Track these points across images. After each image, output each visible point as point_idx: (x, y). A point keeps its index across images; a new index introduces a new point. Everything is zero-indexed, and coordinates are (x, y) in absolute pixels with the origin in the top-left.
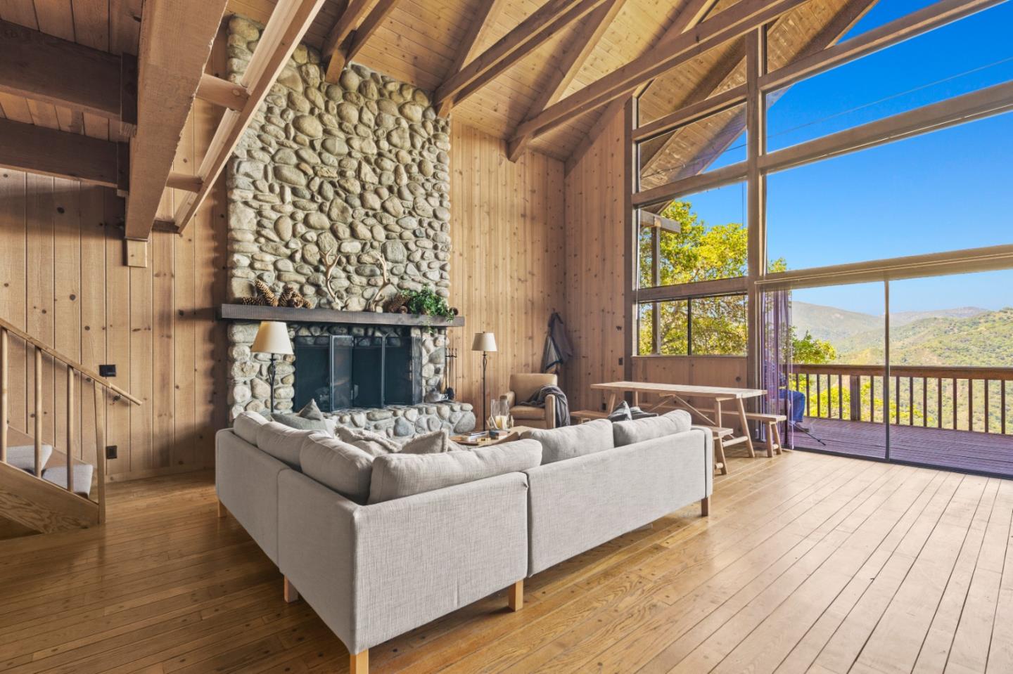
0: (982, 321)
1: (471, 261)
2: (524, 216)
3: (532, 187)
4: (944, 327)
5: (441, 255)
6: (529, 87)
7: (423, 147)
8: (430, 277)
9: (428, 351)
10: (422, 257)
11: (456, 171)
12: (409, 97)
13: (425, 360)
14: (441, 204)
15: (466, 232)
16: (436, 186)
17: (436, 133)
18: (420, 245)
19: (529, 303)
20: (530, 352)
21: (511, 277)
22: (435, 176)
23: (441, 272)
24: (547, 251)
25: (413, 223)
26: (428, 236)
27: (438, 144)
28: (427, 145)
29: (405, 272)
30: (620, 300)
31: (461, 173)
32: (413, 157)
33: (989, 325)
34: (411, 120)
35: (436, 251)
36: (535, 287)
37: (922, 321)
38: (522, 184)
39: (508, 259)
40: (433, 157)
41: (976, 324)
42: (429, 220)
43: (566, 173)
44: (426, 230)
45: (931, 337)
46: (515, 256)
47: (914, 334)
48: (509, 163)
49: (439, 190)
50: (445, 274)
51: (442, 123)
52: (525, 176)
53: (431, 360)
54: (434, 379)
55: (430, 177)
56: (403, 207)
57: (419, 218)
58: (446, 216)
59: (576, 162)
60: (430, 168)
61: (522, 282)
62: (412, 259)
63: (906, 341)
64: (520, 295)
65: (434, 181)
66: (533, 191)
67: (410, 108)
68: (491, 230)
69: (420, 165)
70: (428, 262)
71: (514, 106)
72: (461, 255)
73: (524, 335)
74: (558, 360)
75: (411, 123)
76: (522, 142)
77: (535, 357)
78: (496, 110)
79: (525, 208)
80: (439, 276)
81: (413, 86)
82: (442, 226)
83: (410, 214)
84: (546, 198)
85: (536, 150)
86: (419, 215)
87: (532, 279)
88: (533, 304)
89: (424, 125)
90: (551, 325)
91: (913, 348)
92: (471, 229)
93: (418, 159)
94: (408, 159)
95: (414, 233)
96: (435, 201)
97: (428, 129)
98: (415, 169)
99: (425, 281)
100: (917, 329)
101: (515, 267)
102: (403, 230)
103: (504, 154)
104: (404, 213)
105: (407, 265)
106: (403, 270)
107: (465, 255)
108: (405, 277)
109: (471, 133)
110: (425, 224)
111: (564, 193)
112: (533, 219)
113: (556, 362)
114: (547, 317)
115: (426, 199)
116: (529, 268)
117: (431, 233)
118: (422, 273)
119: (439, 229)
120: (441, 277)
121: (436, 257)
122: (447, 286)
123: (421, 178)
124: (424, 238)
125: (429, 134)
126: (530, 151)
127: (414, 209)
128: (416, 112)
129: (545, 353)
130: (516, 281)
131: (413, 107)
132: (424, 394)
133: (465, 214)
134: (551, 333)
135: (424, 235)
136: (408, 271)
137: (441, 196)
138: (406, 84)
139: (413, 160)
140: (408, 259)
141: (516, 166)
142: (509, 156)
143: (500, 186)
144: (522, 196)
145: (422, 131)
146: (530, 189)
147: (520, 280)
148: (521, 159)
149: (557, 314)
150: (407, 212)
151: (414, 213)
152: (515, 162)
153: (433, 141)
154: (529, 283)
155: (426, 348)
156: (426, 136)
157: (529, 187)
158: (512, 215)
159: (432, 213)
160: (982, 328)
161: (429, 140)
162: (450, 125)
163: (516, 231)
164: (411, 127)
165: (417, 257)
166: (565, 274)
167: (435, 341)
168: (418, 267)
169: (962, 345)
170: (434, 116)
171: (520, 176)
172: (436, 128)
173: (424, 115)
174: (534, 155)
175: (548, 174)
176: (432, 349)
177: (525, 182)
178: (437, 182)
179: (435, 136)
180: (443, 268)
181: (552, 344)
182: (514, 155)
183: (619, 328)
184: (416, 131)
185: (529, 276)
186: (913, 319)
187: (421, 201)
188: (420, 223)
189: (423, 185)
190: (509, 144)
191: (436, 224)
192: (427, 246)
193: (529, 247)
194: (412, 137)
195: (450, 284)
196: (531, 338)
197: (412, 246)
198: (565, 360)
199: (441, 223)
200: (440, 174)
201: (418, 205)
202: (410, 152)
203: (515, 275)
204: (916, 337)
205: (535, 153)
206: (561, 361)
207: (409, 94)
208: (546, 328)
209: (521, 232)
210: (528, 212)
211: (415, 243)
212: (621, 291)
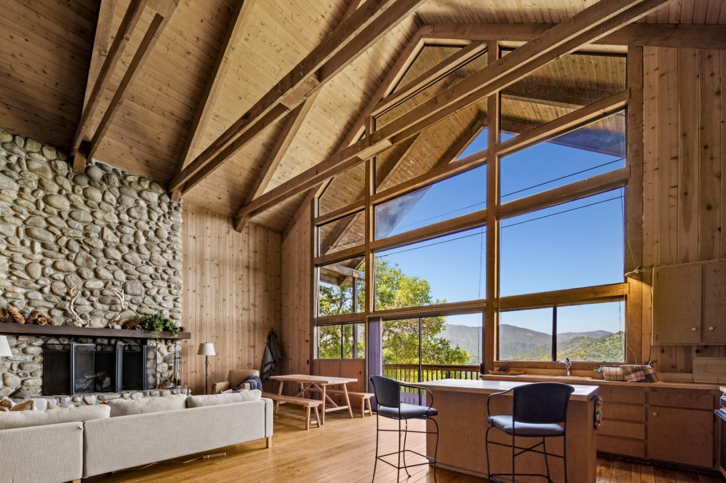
0: (607, 339)
1: (202, 296)
2: (248, 267)
3: (255, 247)
4: (588, 342)
5: (174, 291)
6: (240, 186)
7: (159, 219)
8: (165, 306)
9: (162, 355)
10: (158, 292)
11: (190, 236)
12: (146, 186)
13: (160, 360)
14: (174, 257)
15: (199, 277)
16: (170, 246)
17: (170, 211)
18: (156, 285)
19: (252, 325)
20: (252, 356)
21: (237, 307)
22: (168, 239)
23: (174, 302)
24: (267, 291)
25: (151, 270)
26: (163, 279)
27: (171, 218)
28: (162, 218)
29: (143, 302)
30: (308, 323)
31: (195, 238)
32: (150, 226)
33: (611, 341)
34: (148, 201)
35: (170, 289)
36: (257, 313)
37: (576, 339)
38: (247, 247)
39: (234, 296)
40: (168, 226)
41: (604, 341)
42: (164, 268)
43: (282, 241)
44: (161, 275)
45: (581, 348)
46: (240, 293)
47: (572, 346)
48: (235, 232)
49: (172, 249)
50: (177, 304)
51: (175, 204)
52: (249, 241)
53: (165, 361)
54: (167, 373)
55: (164, 240)
56: (141, 258)
57: (155, 266)
58: (179, 266)
59: (287, 234)
60: (164, 233)
61: (246, 310)
62: (148, 293)
63: (568, 350)
64: (245, 317)
65: (168, 243)
66: (255, 252)
67: (147, 194)
68: (220, 276)
69: (156, 232)
70: (163, 296)
71: (233, 197)
72: (194, 291)
73: (247, 345)
74: (272, 361)
75: (149, 203)
76: (242, 220)
77: (257, 359)
78: (219, 199)
79: (249, 262)
80: (172, 305)
81: (149, 179)
82: (174, 273)
83: (147, 263)
84: (267, 256)
85: (257, 225)
86: (155, 265)
87: (254, 309)
88: (255, 324)
89: (159, 205)
90: (269, 338)
91: (571, 355)
92: (203, 275)
93: (155, 227)
94: (147, 227)
95: (151, 276)
96: (169, 255)
97: (163, 208)
98: (151, 234)
99: (160, 308)
100: (573, 344)
101: (240, 300)
102: (141, 274)
103: (231, 227)
104: (142, 263)
105: (145, 298)
106: (141, 300)
107: (198, 291)
108: (143, 305)
109: (203, 211)
110: (160, 271)
111: (281, 254)
112: (255, 269)
113: (271, 362)
114: (267, 334)
115: (161, 254)
116: (252, 301)
117: (166, 277)
118: (157, 303)
119: (172, 274)
120: (174, 306)
121: (170, 292)
122: (179, 312)
123: (158, 241)
124: (160, 280)
125: (164, 211)
126: (253, 226)
127: (150, 260)
128: (154, 197)
129: (264, 356)
130: (241, 310)
131: (149, 193)
132: (158, 382)
133: (198, 266)
134: (269, 344)
135: (160, 278)
136: (145, 302)
137: (174, 252)
138: (144, 177)
139: (150, 228)
140: (146, 293)
141: (242, 235)
142: (235, 228)
143: (228, 248)
144: (247, 254)
145: (158, 209)
146: (253, 250)
147: (244, 309)
148: (245, 230)
149: (273, 332)
150: (144, 262)
151: (150, 263)
152: (240, 231)
153: (167, 216)
154: (252, 312)
155: (160, 352)
156: (162, 212)
157: (252, 249)
158: (237, 266)
159: (166, 264)
160: (607, 343)
161: (164, 215)
162: (182, 206)
163: (240, 277)
164: (148, 206)
165: (154, 292)
166: (281, 306)
167: (168, 348)
168: (154, 299)
169: (596, 354)
170: (168, 200)
171: (245, 241)
172: (169, 207)
173: (160, 198)
174: (256, 228)
175: (268, 241)
176: (166, 353)
177: (248, 245)
178: (171, 243)
179: (169, 213)
180: (175, 300)
181: (269, 350)
182: (238, 228)
183: (307, 341)
184: (152, 209)
185: (252, 307)
186: (572, 337)
187: (157, 255)
188: (156, 270)
189: (158, 245)
190: (234, 220)
191: (170, 271)
192: (162, 285)
193: (252, 288)
194: (149, 213)
195: (182, 311)
196: (254, 347)
197: (149, 285)
198: (277, 360)
199: (174, 270)
200: (173, 238)
201: (153, 258)
202: (148, 223)
203: (240, 306)
204: (573, 348)
205: (257, 227)
206: (274, 362)
207: (146, 184)
208: (266, 340)
209: (245, 277)
210: (251, 265)
211: (152, 283)
212: (308, 317)
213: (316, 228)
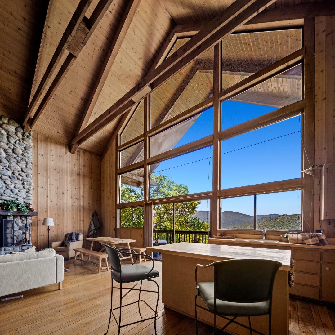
0: (278, 218)
1: (47, 191)
2: (79, 175)
3: (84, 163)
4: (269, 219)
5: (26, 187)
6: (70, 125)
7: (15, 142)
8: (20, 195)
9: (18, 225)
10: (15, 187)
11: (40, 154)
12: (6, 121)
13: (16, 228)
14: (26, 166)
15: (45, 179)
16: (23, 159)
17: (23, 138)
18: (13, 182)
19: (82, 208)
20: (82, 226)
21: (72, 198)
22: (22, 155)
23: (27, 194)
24: (91, 188)
25: (10, 173)
26: (18, 179)
27: (24, 142)
28: (18, 142)
29: (4, 193)
30: (114, 207)
31: (42, 155)
32: (9, 146)
33: (280, 219)
34: (8, 131)
35: (23, 185)
36: (85, 202)
37: (264, 217)
38: (78, 163)
39: (70, 191)
40: (23, 147)
41: (276, 219)
42: (19, 173)
43: (101, 160)
44: (17, 176)
45: (266, 222)
46: (74, 190)
47: (261, 222)
48: (70, 154)
49: (25, 161)
50: (28, 194)
51: (27, 134)
52: (79, 159)
53: (20, 229)
54: (22, 236)
55: (19, 155)
56: (2, 166)
57: (13, 171)
58: (31, 172)
59: (104, 156)
60: (20, 151)
61: (78, 199)
62: (8, 188)
63: (260, 223)
64: (77, 204)
65: (22, 157)
66: (84, 166)
67: (6, 126)
68: (60, 179)
69: (13, 150)
70: (19, 189)
71: (66, 131)
72: (42, 187)
73: (78, 220)
74: (95, 229)
75: (8, 132)
76: (74, 146)
77: (85, 228)
78: (58, 132)
79: (79, 172)
80: (26, 195)
81: (8, 117)
82: (27, 175)
83: (6, 169)
84: (91, 169)
85: (85, 151)
86: (12, 170)
87: (84, 199)
88: (84, 208)
89: (16, 134)
90: (93, 216)
91: (261, 225)
92: (48, 178)
93: (12, 147)
94: (7, 147)
95: (9, 177)
96: (23, 164)
97: (18, 136)
98: (10, 151)
99: (17, 197)
100: (262, 220)
101: (73, 194)
102: (2, 175)
103: (68, 150)
104: (3, 168)
105: (5, 190)
106: (3, 192)
107: (45, 187)
108: (4, 195)
109: (48, 140)
110: (17, 173)
111: (101, 168)
112: (84, 176)
113: (93, 230)
114: (91, 213)
115: (17, 164)
116: (82, 194)
117: (20, 178)
118: (15, 194)
119: (25, 176)
120: (27, 196)
121: (24, 187)
122: (30, 200)
123: (15, 156)
124: (17, 180)
125: (19, 138)
126: (82, 151)
127: (9, 167)
128: (12, 129)
129: (90, 226)
130: (75, 199)
131: (8, 126)
132: (15, 242)
133: (45, 172)
134: (93, 220)
135: (16, 178)
136: (5, 192)
137: (26, 163)
138: (4, 116)
139: (9, 147)
140: (6, 187)
141: (75, 156)
142: (70, 151)
143: (65, 163)
144: (78, 167)
145: (14, 136)
146: (82, 165)
147: (77, 199)
148: (76, 153)
149: (95, 212)
150: (5, 168)
151: (9, 169)
152: (74, 154)
153: (21, 141)
154: (82, 200)
155: (16, 224)
156: (18, 138)
157: (82, 164)
158: (72, 173)
159: (21, 170)
160: (278, 220)
161: (19, 140)
162: (32, 135)
163: (74, 180)
164: (8, 134)
165: (12, 187)
166: (101, 197)
167: (22, 221)
168: (12, 191)
169: (273, 225)
170: (22, 131)
171: (77, 159)
172: (23, 136)
173: (16, 129)
174: (84, 152)
175: (92, 160)
176: (21, 224)
177: (79, 162)
178: (24, 157)
179: (22, 139)
180: (27, 192)
181: (93, 223)
182: (72, 151)
183: (114, 218)
184: (10, 136)
185: (81, 198)
186: (261, 217)
187: (13, 164)
188: (13, 173)
189: (15, 158)
190: (70, 147)
191: (24, 175)
192: (17, 183)
193: (82, 186)
194: (8, 138)
195: (32, 199)
196: (83, 221)
197: (8, 182)
198: (98, 229)
199: (26, 174)
200: (25, 154)
201: (11, 166)
202: (7, 144)
203: (74, 197)
204: (262, 222)
205: (85, 152)
206: (96, 229)
207: (5, 120)
208: (91, 217)
209: (77, 180)
210: (81, 173)
211: (11, 181)
212: (114, 204)
213: (118, 153)
